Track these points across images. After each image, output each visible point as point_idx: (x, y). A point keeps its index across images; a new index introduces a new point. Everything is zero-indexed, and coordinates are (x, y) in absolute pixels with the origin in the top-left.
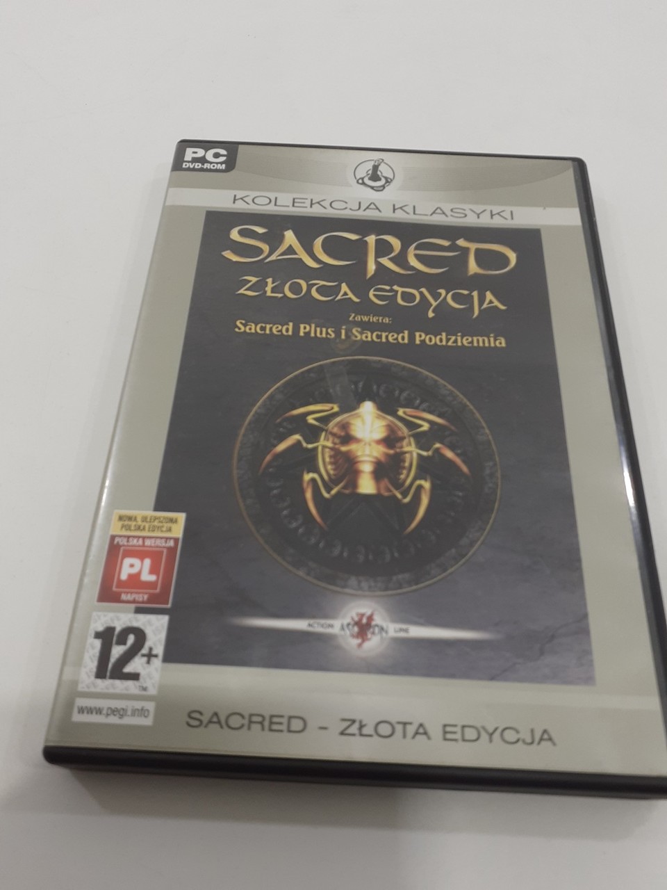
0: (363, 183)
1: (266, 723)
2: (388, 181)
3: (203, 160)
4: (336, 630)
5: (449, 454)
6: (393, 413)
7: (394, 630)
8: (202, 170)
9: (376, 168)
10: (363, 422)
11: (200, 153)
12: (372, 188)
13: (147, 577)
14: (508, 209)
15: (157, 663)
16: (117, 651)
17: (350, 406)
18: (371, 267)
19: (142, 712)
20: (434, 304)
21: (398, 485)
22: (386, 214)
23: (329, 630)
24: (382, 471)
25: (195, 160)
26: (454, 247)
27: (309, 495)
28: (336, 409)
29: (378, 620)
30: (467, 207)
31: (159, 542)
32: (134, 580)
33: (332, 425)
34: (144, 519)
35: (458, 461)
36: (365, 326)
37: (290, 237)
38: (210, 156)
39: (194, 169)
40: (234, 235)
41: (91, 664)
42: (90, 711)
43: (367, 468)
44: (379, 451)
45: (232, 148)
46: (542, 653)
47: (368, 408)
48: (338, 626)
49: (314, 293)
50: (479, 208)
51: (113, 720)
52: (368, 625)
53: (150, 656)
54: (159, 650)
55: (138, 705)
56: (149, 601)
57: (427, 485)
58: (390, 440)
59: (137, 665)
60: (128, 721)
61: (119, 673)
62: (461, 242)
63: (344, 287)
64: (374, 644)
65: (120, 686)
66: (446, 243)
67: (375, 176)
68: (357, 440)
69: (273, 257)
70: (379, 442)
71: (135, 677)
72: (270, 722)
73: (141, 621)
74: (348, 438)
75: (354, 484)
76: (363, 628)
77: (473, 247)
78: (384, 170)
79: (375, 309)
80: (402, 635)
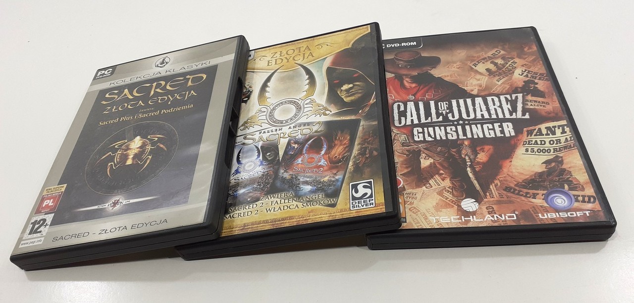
0: (158, 66)
1: (77, 236)
2: (167, 63)
3: (104, 74)
4: (106, 207)
5: (162, 146)
6: (146, 138)
7: (125, 202)
8: (103, 77)
9: (164, 60)
10: (135, 143)
11: (103, 72)
12: (160, 67)
13: (51, 204)
14: (208, 61)
15: (48, 227)
16: (37, 226)
17: (131, 139)
18: (152, 93)
19: (40, 241)
20: (172, 99)
21: (140, 159)
22: (163, 74)
23: (105, 207)
24: (136, 156)
25: (100, 75)
26: (185, 79)
27: (108, 170)
28: (126, 141)
29: (121, 201)
30: (193, 64)
31: (56, 194)
32: (47, 206)
33: (123, 147)
34: (54, 189)
35: (164, 147)
36: (143, 113)
37: (126, 91)
38: (106, 73)
39: (100, 78)
40: (107, 96)
41: (28, 231)
42: (24, 244)
43: (131, 157)
44: (136, 151)
45: (114, 68)
46: (173, 198)
47: (138, 138)
48: (107, 206)
49: (129, 107)
50: (197, 64)
51: (31, 245)
52: (117, 202)
53: (47, 225)
54: (49, 224)
55: (39, 239)
56: (50, 211)
57: (150, 157)
58: (143, 147)
59: (42, 229)
60: (35, 244)
61: (36, 232)
62: (188, 77)
63: (140, 102)
64: (118, 207)
65: (35, 235)
66: (182, 78)
67: (162, 63)
68: (131, 149)
69: (118, 99)
70: (137, 148)
71: (40, 232)
72: (78, 236)
73: (46, 217)
74: (128, 149)
75: (126, 163)
76: (115, 204)
77: (191, 77)
78: (167, 60)
79: (150, 106)
80: (128, 203)
